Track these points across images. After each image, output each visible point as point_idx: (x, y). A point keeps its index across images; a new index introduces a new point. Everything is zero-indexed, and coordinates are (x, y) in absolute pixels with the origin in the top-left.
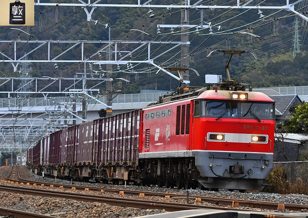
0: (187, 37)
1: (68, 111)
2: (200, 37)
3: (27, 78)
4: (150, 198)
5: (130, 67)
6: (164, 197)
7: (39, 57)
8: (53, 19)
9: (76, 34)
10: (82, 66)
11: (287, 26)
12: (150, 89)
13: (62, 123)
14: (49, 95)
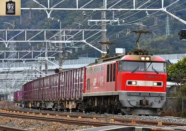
0: (105, 27)
1: (37, 70)
2: (113, 27)
3: (13, 51)
4: (85, 119)
5: (72, 44)
6: (93, 118)
7: (20, 39)
8: (28, 17)
9: (41, 25)
10: (45, 44)
11: (162, 20)
12: (84, 57)
13: (34, 77)
14: (26, 61)
